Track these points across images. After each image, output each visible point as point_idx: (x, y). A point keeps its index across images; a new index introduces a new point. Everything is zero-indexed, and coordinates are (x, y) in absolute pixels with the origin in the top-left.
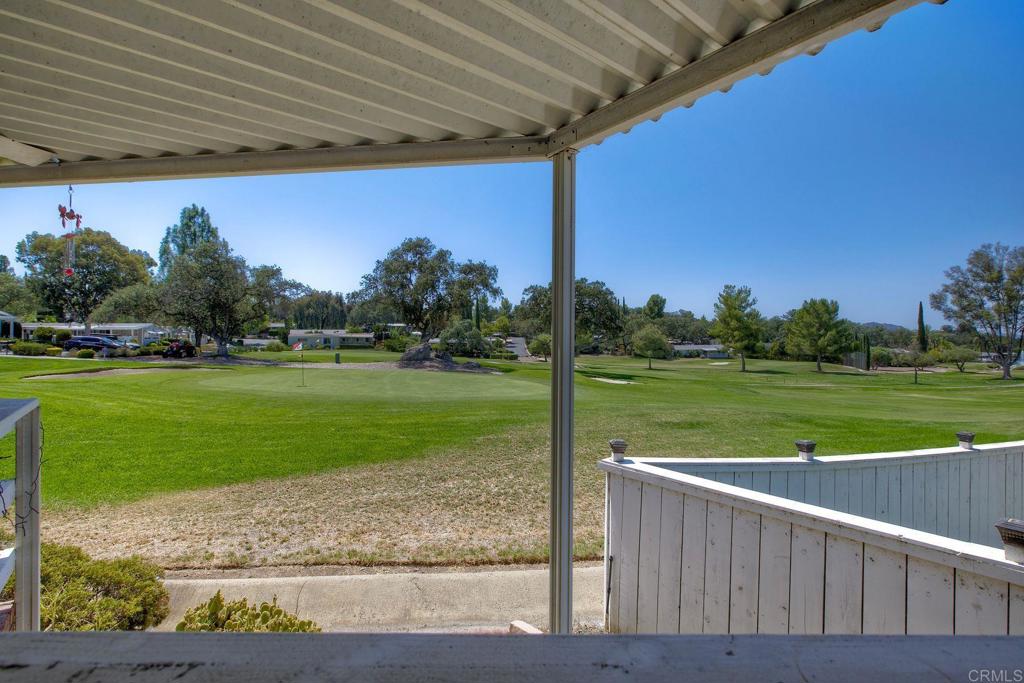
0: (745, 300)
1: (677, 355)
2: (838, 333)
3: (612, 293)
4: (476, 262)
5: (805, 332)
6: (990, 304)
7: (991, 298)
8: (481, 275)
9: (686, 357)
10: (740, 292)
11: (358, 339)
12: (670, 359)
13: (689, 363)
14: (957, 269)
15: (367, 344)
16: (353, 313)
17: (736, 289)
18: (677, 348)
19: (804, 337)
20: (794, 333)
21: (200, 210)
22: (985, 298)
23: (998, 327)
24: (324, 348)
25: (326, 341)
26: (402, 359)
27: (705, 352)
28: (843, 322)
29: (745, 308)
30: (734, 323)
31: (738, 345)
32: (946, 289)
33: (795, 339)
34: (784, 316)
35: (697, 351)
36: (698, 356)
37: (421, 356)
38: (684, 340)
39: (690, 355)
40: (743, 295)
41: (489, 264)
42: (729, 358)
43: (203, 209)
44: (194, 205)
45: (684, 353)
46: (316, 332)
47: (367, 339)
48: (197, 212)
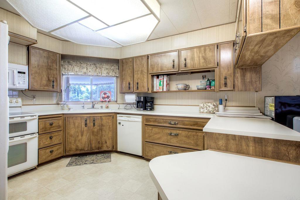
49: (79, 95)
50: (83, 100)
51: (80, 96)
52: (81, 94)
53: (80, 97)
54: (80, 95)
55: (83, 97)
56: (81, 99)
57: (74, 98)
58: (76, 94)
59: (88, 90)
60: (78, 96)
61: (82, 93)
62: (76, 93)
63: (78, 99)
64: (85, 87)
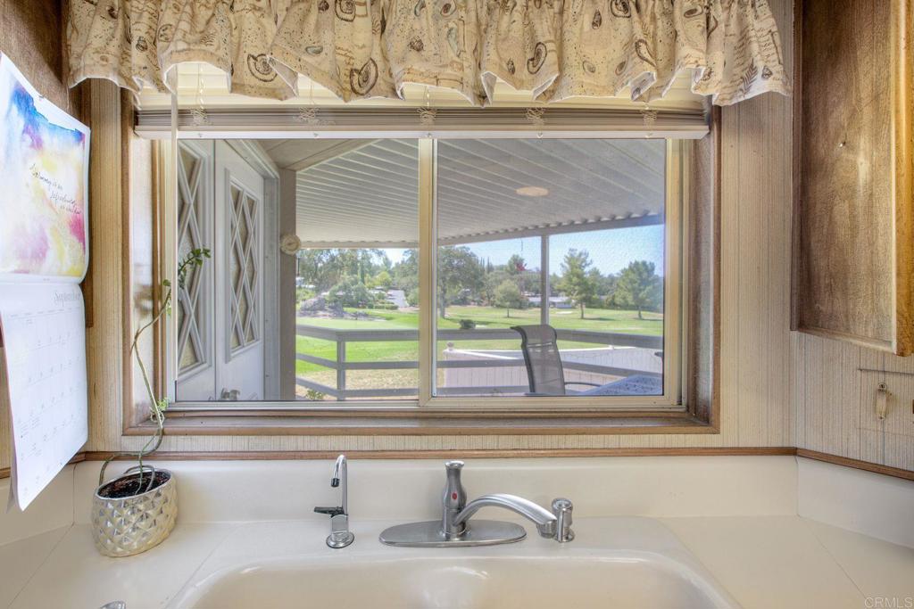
0: (584, 261)
1: (530, 305)
2: (655, 288)
5: (629, 287)
9: (539, 307)
10: (581, 254)
12: (524, 309)
17: (578, 253)
18: (531, 299)
19: (629, 291)
20: (622, 288)
27: (555, 303)
28: (657, 278)
29: (583, 267)
30: (575, 279)
31: (579, 297)
33: (623, 293)
34: (618, 274)
37: (316, 307)
38: (537, 293)
40: (583, 257)
42: (572, 308)
49: (366, 279)
50: (377, 292)
51: (369, 281)
52: (372, 276)
53: (367, 285)
54: (368, 276)
55: (377, 283)
56: (369, 288)
57: (353, 287)
58: (359, 276)
59: (387, 263)
60: (363, 281)
61: (372, 273)
62: (359, 271)
63: (364, 289)
64: (380, 254)
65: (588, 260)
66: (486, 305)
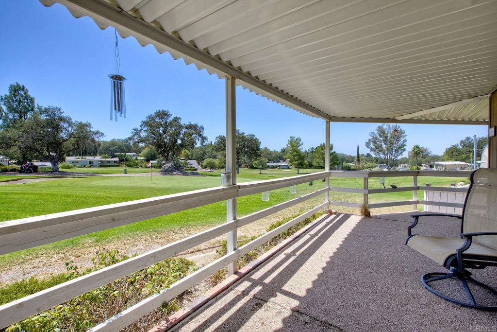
0: (299, 143)
1: (268, 167)
2: (333, 157)
3: (258, 140)
4: (193, 123)
5: (321, 157)
6: (384, 146)
7: (385, 144)
8: (195, 129)
9: (272, 168)
10: (297, 140)
11: (109, 162)
12: (265, 169)
13: (274, 171)
14: (373, 133)
15: (116, 164)
16: (101, 148)
17: (295, 138)
18: (268, 164)
19: (320, 159)
20: (316, 158)
21: (21, 86)
22: (383, 144)
23: (387, 154)
24: (90, 167)
25: (91, 163)
26: (162, 171)
27: (279, 166)
28: (334, 152)
29: (299, 146)
30: (295, 153)
31: (297, 162)
32: (370, 140)
33: (317, 160)
34: (309, 150)
35: (276, 166)
36: (277, 168)
37: (170, 169)
38: (270, 160)
39: (273, 167)
40: (298, 141)
41: (199, 125)
42: (289, 168)
43: (23, 86)
44: (17, 83)
45: (271, 166)
46: (82, 158)
47: (115, 162)
48: (20, 87)
65: (301, 143)
66: (244, 167)
